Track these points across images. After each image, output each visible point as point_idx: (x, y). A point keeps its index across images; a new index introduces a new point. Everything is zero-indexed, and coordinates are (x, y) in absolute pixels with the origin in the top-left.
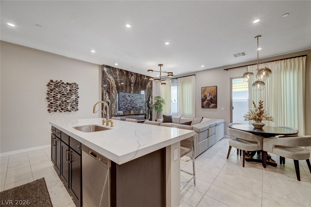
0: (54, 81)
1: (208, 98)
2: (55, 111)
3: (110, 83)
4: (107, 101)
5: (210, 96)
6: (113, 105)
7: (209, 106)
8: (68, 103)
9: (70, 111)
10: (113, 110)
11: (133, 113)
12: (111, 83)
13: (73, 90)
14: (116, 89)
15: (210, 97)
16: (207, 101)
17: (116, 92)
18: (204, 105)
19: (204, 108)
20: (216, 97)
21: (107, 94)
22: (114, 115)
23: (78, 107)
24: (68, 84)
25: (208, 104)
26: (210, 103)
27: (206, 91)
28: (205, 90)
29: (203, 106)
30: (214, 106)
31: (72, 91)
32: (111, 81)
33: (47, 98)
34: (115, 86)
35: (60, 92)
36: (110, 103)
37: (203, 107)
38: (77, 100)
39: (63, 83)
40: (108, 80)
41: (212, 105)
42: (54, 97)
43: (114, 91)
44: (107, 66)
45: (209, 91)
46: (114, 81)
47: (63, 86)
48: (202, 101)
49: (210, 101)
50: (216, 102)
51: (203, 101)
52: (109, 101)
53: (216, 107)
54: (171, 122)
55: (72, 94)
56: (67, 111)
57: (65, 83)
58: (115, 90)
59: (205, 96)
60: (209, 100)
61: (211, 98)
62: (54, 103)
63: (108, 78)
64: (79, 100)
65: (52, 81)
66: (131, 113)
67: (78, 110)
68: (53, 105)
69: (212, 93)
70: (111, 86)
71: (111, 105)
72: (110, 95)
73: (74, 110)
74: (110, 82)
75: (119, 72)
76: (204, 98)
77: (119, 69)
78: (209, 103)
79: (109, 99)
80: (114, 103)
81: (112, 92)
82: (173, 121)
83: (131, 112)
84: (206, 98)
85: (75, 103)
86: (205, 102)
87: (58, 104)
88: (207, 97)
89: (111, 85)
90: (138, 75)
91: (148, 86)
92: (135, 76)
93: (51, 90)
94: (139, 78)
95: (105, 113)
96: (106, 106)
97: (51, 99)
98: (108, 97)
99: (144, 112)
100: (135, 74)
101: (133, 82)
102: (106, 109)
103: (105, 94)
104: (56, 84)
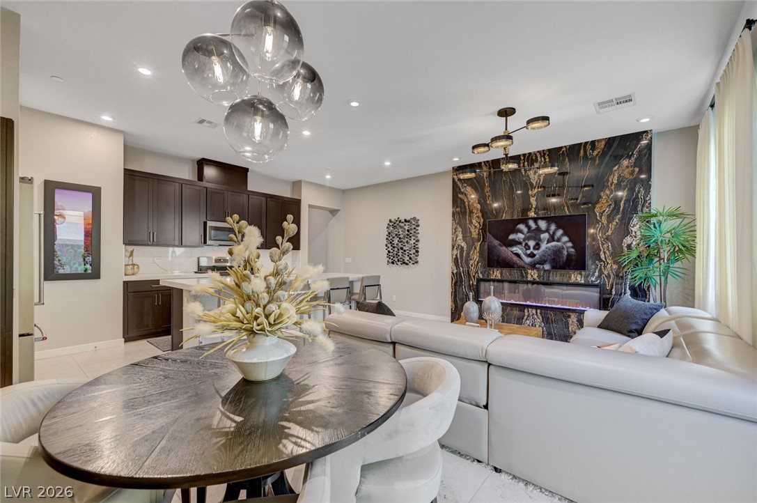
0: (393, 220)
2: (393, 263)
3: (466, 203)
4: (459, 245)
6: (471, 252)
8: (405, 251)
9: (407, 264)
10: (472, 266)
11: (535, 276)
12: (469, 202)
13: (411, 229)
14: (480, 215)
17: (479, 223)
21: (460, 229)
22: (474, 277)
23: (419, 259)
24: (406, 221)
31: (410, 231)
32: (467, 198)
33: (386, 245)
34: (479, 206)
35: (396, 235)
36: (465, 249)
38: (416, 246)
39: (400, 221)
40: (461, 199)
42: (391, 243)
43: (474, 221)
47: (400, 226)
52: (463, 244)
55: (410, 237)
56: (404, 263)
57: (403, 221)
58: (478, 217)
62: (392, 251)
63: (462, 193)
64: (420, 245)
65: (390, 221)
66: (529, 276)
67: (417, 262)
68: (391, 254)
70: (468, 210)
71: (468, 254)
72: (466, 232)
73: (412, 262)
74: (465, 200)
75: (489, 170)
77: (488, 162)
79: (464, 238)
80: (475, 248)
81: (471, 223)
83: (527, 273)
85: (414, 251)
87: (395, 253)
89: (467, 207)
90: (561, 152)
91: (619, 176)
92: (545, 159)
93: (389, 233)
94: (565, 160)
95: (455, 272)
96: (456, 255)
97: (389, 245)
98: (460, 236)
99: (593, 279)
100: (544, 154)
101: (534, 184)
102: (456, 261)
103: (455, 229)
104: (394, 224)
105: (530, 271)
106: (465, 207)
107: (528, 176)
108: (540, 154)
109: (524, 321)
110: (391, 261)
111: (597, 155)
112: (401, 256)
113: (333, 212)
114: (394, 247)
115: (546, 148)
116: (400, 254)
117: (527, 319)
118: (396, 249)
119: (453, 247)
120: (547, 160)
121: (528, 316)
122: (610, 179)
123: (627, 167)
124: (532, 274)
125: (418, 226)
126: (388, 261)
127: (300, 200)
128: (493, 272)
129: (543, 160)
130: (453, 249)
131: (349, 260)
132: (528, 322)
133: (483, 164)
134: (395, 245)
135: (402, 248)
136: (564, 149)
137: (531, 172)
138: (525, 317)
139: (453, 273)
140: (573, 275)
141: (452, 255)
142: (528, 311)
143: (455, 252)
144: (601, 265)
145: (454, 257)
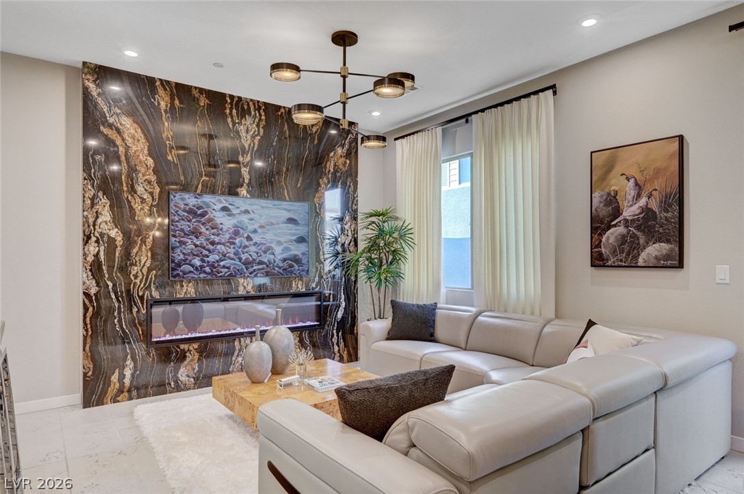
1: (630, 211)
3: (121, 149)
4: (102, 235)
5: (639, 196)
6: (135, 251)
7: (636, 257)
10: (136, 276)
11: (249, 288)
12: (127, 148)
14: (153, 178)
15: (643, 202)
16: (621, 230)
17: (151, 194)
18: (603, 250)
19: (604, 266)
20: (677, 199)
21: (105, 200)
22: (142, 298)
25: (627, 248)
26: (642, 241)
27: (613, 173)
28: (609, 167)
29: (600, 254)
30: (667, 257)
32: (123, 140)
34: (150, 162)
36: (119, 243)
37: (598, 261)
40: (105, 136)
41: (654, 250)
43: (140, 189)
44: (100, 67)
45: (633, 171)
46: (143, 140)
48: (594, 230)
49: (638, 228)
50: (678, 235)
51: (599, 226)
52: (114, 233)
53: (677, 261)
54: (430, 338)
58: (149, 182)
59: (612, 201)
60: (633, 221)
61: (647, 210)
63: (111, 126)
66: (241, 288)
69: (651, 180)
70: (124, 165)
71: (127, 255)
72: (120, 207)
74: (119, 142)
75: (172, 99)
76: (604, 212)
77: (168, 82)
78: (634, 236)
79: (117, 221)
81: (133, 190)
82: (440, 331)
83: (236, 284)
84: (617, 212)
86: (612, 236)
88: (624, 204)
89: (123, 158)
90: (280, 113)
91: (335, 165)
92: (260, 115)
94: (284, 125)
95: (93, 291)
96: (97, 255)
98: (106, 216)
100: (260, 108)
101: (247, 147)
102: (95, 269)
103: (92, 199)
105: (241, 280)
106: (119, 157)
107: (237, 132)
108: (254, 104)
109: (234, 359)
111: (316, 132)
115: (262, 100)
117: (238, 356)
119: (87, 239)
120: (263, 117)
121: (240, 350)
122: (328, 166)
123: (341, 156)
124: (245, 284)
128: (182, 286)
129: (257, 115)
130: (86, 243)
132: (240, 359)
133: (158, 83)
136: (283, 110)
137: (242, 127)
138: (236, 354)
139: (86, 295)
140: (294, 282)
141: (85, 255)
142: (240, 342)
143: (92, 248)
144: (321, 267)
145: (90, 258)
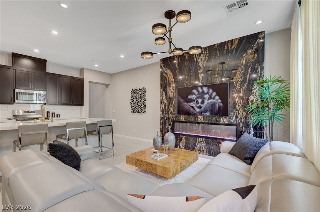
0: (134, 89)
2: (134, 112)
3: (167, 79)
4: (164, 102)
6: (170, 106)
8: (139, 106)
9: (140, 113)
10: (170, 113)
11: (202, 119)
12: (169, 78)
13: (142, 94)
17: (174, 89)
21: (164, 93)
22: (171, 119)
23: (146, 110)
24: (140, 89)
31: (142, 95)
32: (168, 76)
33: (131, 103)
34: (173, 80)
35: (135, 97)
36: (167, 104)
38: (145, 103)
39: (137, 90)
40: (164, 76)
42: (133, 101)
44: (163, 59)
46: (172, 75)
47: (137, 92)
52: (166, 102)
55: (142, 98)
56: (139, 112)
57: (138, 89)
58: (173, 86)
62: (133, 106)
63: (165, 73)
64: (146, 102)
65: (133, 90)
66: (199, 119)
67: (145, 112)
68: (133, 107)
70: (168, 83)
71: (168, 107)
73: (143, 112)
74: (167, 77)
75: (179, 59)
77: (178, 56)
79: (166, 98)
80: (172, 104)
81: (170, 90)
83: (198, 118)
85: (144, 106)
87: (135, 107)
89: (168, 81)
90: (215, 48)
91: (246, 60)
92: (206, 52)
93: (132, 96)
94: (217, 52)
95: (162, 117)
96: (163, 108)
97: (132, 103)
98: (164, 97)
99: (233, 121)
100: (206, 49)
101: (201, 66)
102: (162, 111)
103: (162, 93)
104: (134, 91)
105: (199, 116)
106: (167, 81)
107: (198, 62)
108: (204, 49)
109: (196, 145)
110: (133, 111)
111: (234, 48)
112: (137, 108)
113: (107, 86)
114: (134, 104)
115: (207, 46)
116: (137, 107)
117: (198, 144)
118: (135, 105)
119: (161, 103)
120: (208, 52)
121: (199, 142)
122: (241, 62)
123: (251, 54)
124: (200, 118)
125: (145, 92)
126: (132, 111)
127: (84, 79)
128: (181, 117)
129: (205, 52)
130: (161, 104)
131: (114, 111)
132: (198, 145)
134: (135, 103)
135: (138, 104)
136: (216, 46)
137: (199, 60)
138: (197, 143)
139: (161, 117)
140: (221, 119)
141: (161, 107)
142: (199, 139)
143: (162, 106)
144: (237, 112)
145: (162, 108)
